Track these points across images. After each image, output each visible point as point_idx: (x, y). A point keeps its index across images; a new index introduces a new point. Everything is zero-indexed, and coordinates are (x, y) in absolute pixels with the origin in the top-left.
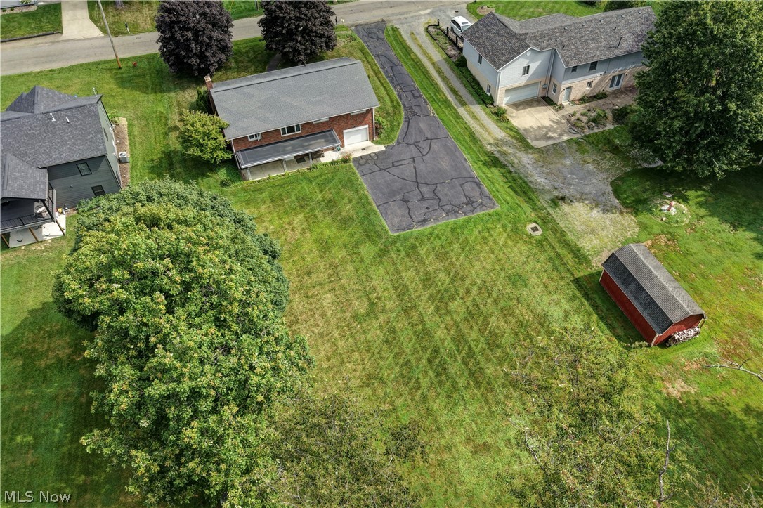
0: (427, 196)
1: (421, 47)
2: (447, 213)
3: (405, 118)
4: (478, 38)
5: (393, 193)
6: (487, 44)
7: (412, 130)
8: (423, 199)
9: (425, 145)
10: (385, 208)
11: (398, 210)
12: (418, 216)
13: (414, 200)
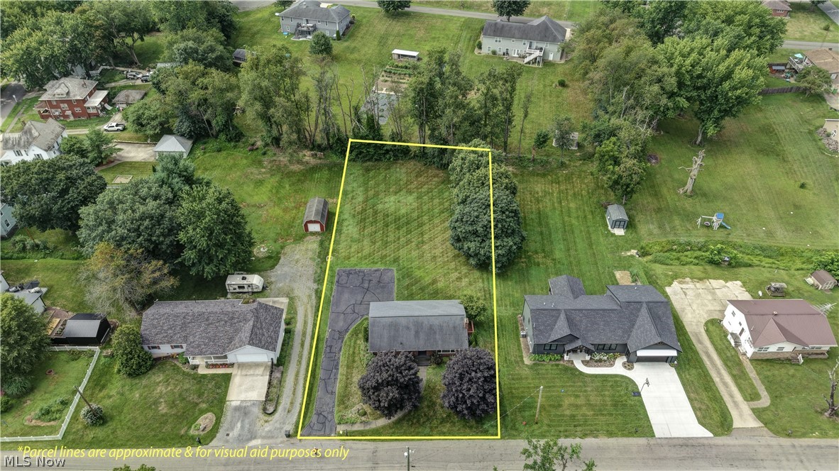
0: (367, 282)
1: (294, 393)
2: (364, 272)
3: (347, 332)
4: (272, 338)
5: (383, 287)
6: (272, 328)
7: (349, 321)
8: (370, 281)
9: (349, 310)
10: (391, 280)
11: (386, 278)
12: (378, 274)
13: (375, 281)
